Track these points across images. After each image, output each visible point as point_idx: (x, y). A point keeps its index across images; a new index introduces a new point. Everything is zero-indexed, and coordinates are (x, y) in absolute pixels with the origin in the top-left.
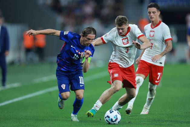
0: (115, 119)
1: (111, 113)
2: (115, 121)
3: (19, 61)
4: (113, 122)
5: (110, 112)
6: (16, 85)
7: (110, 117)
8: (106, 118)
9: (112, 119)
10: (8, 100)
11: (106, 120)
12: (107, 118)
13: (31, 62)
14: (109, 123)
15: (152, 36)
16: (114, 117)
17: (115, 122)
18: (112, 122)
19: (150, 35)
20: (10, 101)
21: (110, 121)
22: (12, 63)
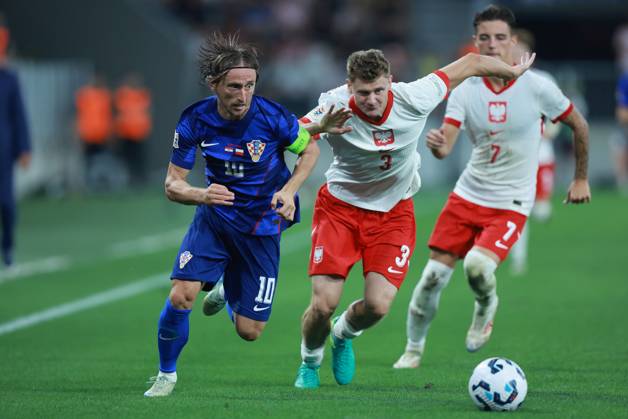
0: (509, 394)
1: (494, 371)
2: (509, 401)
3: (65, 185)
4: (502, 403)
5: (490, 369)
6: (51, 264)
7: (491, 387)
8: (474, 388)
9: (497, 396)
10: (27, 312)
11: (477, 396)
12: (480, 389)
13: (102, 187)
14: (487, 408)
15: (498, 119)
16: (507, 389)
17: (508, 406)
18: (498, 406)
19: (490, 116)
20: (34, 319)
21: (491, 402)
22: (40, 192)
